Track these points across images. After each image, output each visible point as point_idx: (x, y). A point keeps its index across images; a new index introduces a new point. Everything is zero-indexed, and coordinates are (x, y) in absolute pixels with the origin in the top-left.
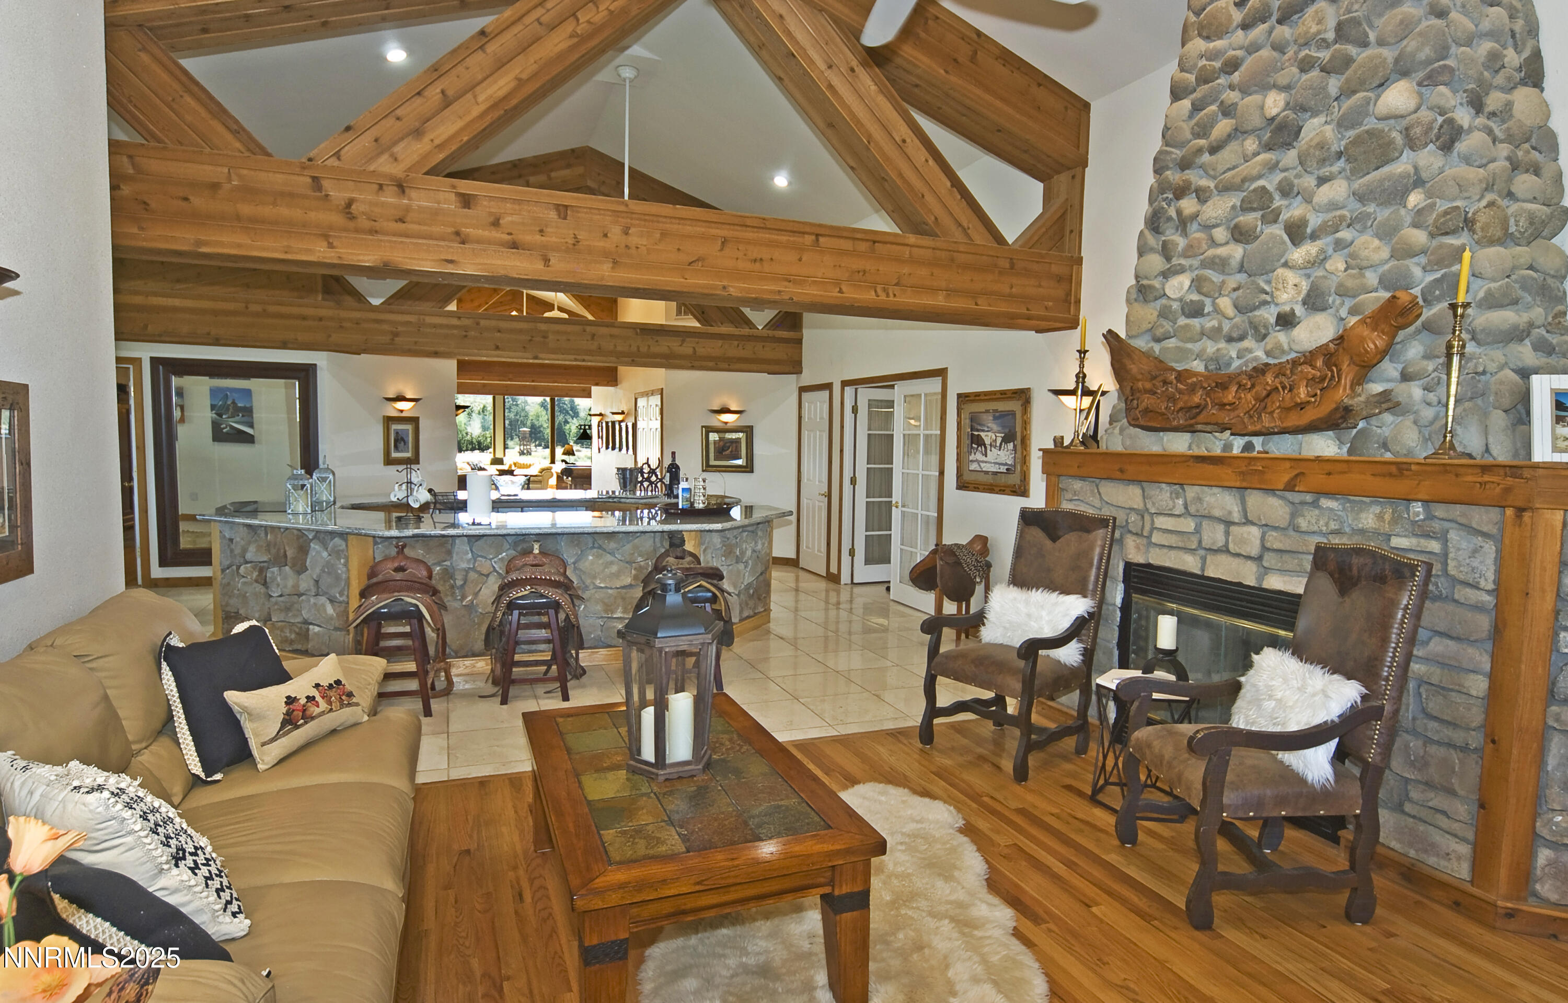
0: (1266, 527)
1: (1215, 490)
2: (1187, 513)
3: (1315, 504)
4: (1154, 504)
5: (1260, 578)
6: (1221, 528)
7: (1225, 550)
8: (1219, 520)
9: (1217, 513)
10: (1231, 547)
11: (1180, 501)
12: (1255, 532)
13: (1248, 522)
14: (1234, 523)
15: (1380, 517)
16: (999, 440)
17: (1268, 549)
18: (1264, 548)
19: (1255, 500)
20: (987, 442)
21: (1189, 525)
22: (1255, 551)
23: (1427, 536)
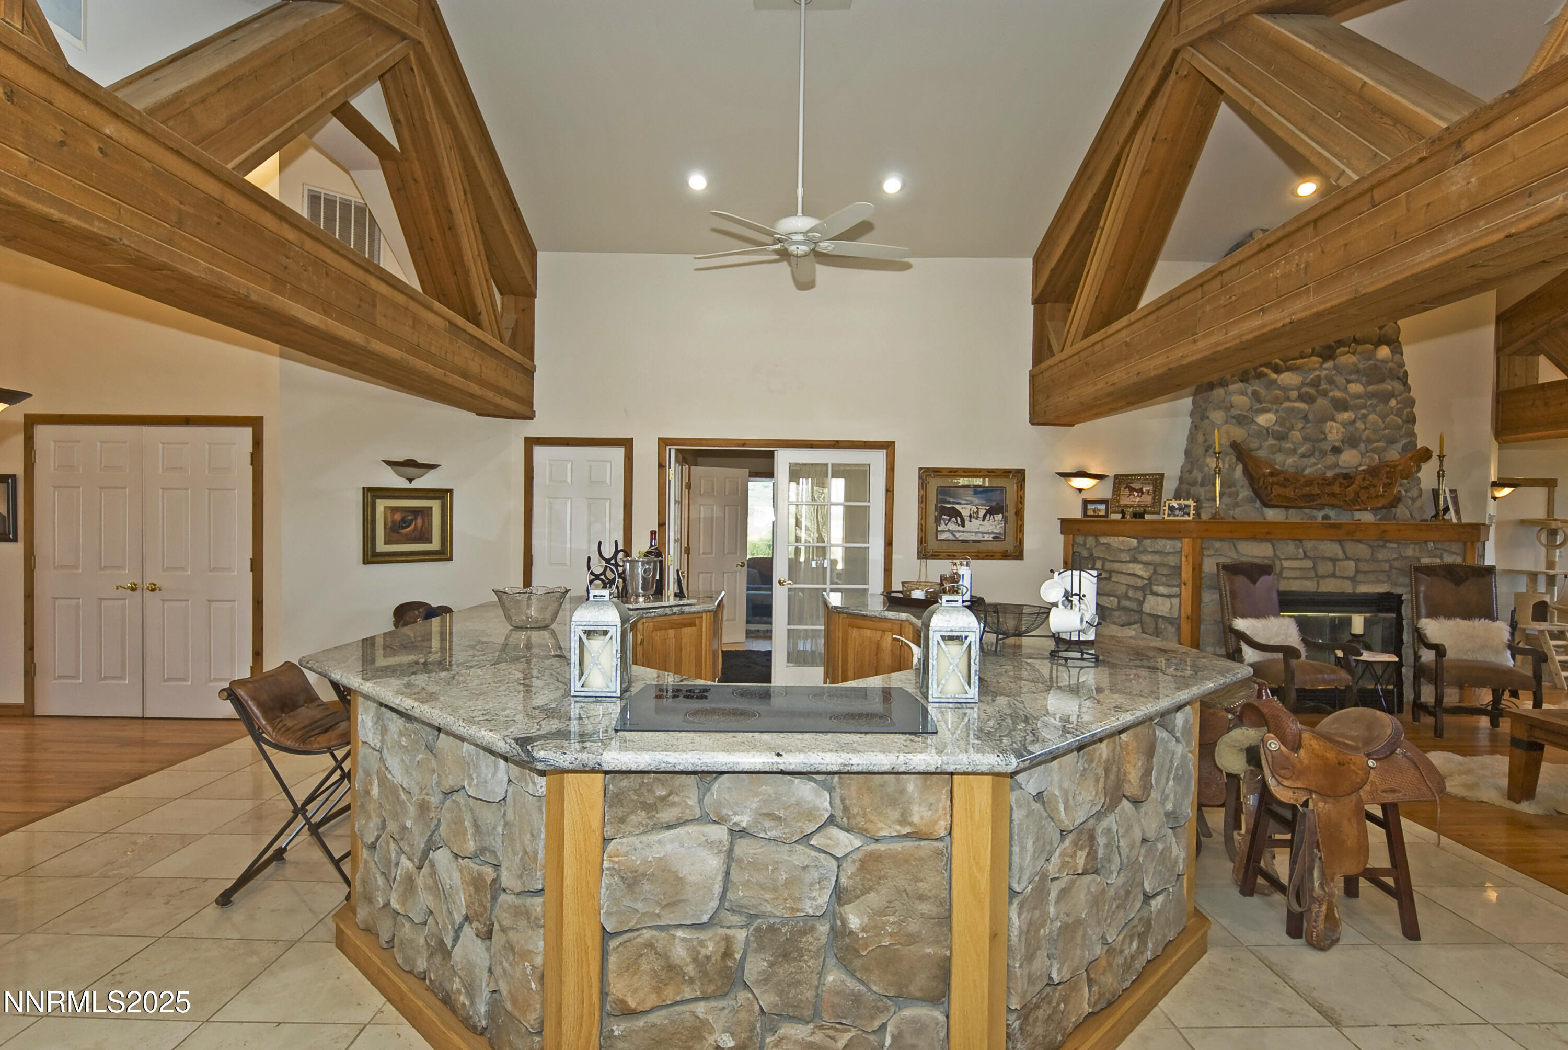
0: (1357, 561)
1: (1326, 542)
2: (1306, 556)
3: (1384, 546)
4: (1283, 553)
5: (1354, 588)
6: (1330, 564)
7: (1334, 575)
8: (1331, 559)
9: (1328, 555)
10: (1338, 573)
11: (1301, 550)
12: (1352, 563)
13: (1347, 558)
14: (1339, 560)
15: (1414, 550)
16: (982, 513)
17: (1361, 572)
18: (1357, 571)
19: (1351, 547)
20: (965, 512)
21: (1308, 564)
22: (1352, 574)
23: (1434, 557)
